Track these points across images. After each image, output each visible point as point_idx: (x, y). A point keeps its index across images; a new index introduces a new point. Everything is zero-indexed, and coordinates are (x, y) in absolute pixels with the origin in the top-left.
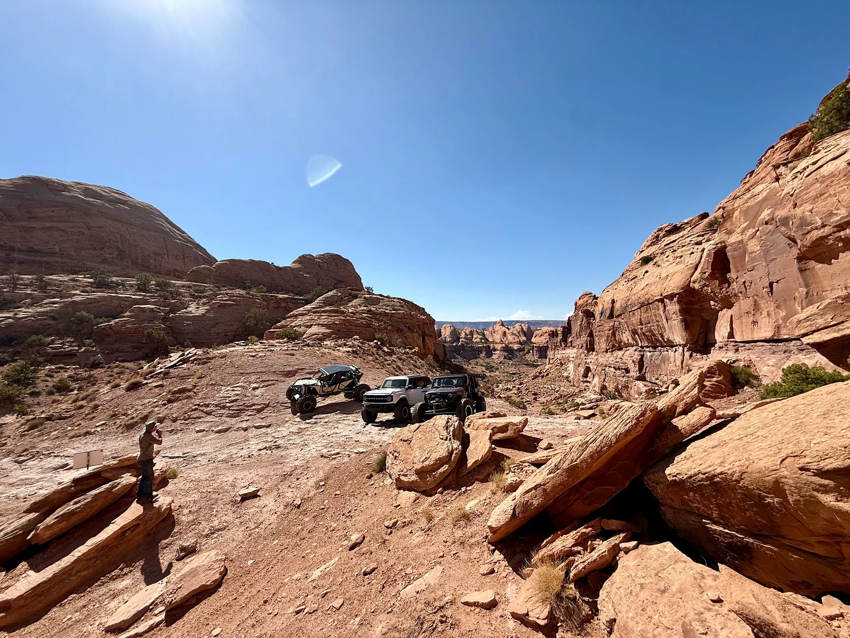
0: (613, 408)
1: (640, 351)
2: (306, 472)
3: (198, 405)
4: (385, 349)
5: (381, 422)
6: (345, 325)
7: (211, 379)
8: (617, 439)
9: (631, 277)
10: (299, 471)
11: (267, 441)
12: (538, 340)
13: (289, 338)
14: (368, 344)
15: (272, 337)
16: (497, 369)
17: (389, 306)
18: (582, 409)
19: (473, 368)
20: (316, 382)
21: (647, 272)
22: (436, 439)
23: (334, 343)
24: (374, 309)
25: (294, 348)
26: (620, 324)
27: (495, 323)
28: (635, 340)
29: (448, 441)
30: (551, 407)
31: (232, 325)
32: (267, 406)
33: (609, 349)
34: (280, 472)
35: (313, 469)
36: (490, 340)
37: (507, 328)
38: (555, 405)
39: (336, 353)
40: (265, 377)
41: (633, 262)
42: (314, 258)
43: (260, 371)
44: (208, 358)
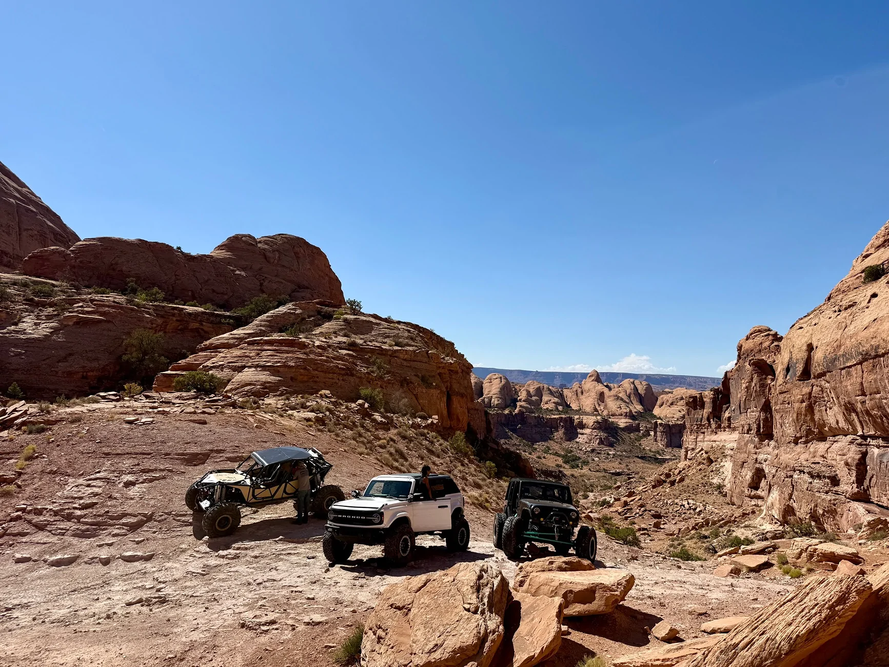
0: (804, 555)
1: (860, 445)
2: (210, 656)
3: (23, 510)
4: (378, 417)
5: (359, 562)
6: (305, 369)
7: (50, 463)
8: (791, 646)
9: (845, 303)
10: (197, 653)
11: (143, 588)
12: (667, 413)
13: (199, 390)
14: (347, 407)
15: (169, 385)
16: (586, 463)
17: (388, 337)
18: (745, 553)
19: (539, 457)
20: (243, 478)
21: (874, 295)
22: (456, 610)
23: (281, 402)
24: (361, 342)
25: (207, 410)
26: (822, 391)
27: (584, 376)
28: (851, 423)
29: (478, 616)
30: (688, 543)
31: (97, 359)
32: (149, 518)
33: (801, 438)
34: (162, 652)
35: (225, 649)
36: (574, 406)
37: (607, 386)
38: (694, 540)
39: (285, 422)
40: (148, 464)
41: (850, 274)
42: (257, 242)
43: (140, 450)
44: (49, 422)
